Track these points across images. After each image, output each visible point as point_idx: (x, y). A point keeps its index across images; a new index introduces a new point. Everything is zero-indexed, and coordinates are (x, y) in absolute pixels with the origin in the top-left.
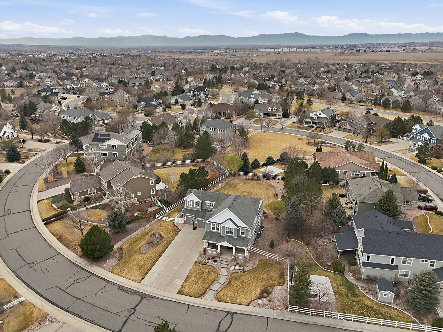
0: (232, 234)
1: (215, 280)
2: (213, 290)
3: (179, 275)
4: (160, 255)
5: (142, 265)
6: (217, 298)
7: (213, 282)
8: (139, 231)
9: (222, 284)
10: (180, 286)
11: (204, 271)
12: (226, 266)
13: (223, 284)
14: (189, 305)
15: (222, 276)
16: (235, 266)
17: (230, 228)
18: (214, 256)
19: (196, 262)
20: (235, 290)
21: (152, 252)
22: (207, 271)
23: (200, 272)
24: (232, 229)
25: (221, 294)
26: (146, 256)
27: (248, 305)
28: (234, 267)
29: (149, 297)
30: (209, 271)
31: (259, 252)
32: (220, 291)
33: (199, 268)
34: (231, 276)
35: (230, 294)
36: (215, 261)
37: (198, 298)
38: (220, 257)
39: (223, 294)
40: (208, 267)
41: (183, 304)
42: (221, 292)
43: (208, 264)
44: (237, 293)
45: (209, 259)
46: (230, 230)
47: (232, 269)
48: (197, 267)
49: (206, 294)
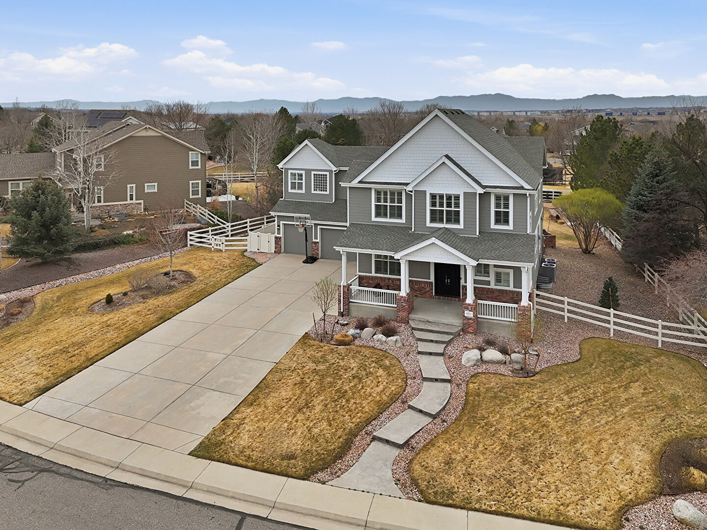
1: (393, 399)
2: (388, 442)
3: (222, 380)
6: (415, 482)
7: (383, 408)
8: (118, 266)
9: (434, 417)
10: (216, 422)
11: (342, 364)
12: (440, 349)
13: (439, 413)
14: (244, 516)
15: (425, 383)
16: (482, 350)
17: (449, 197)
18: (385, 316)
19: (306, 336)
22: (354, 364)
23: (322, 367)
24: (457, 198)
25: (434, 459)
28: (477, 352)
30: (362, 367)
31: (569, 311)
32: (425, 448)
33: (320, 354)
34: (471, 385)
36: (389, 333)
37: (305, 477)
38: (411, 316)
39: (447, 463)
40: (359, 352)
42: (434, 451)
43: (357, 342)
45: (361, 326)
46: (449, 205)
47: (468, 360)
48: (310, 352)
49: (348, 458)
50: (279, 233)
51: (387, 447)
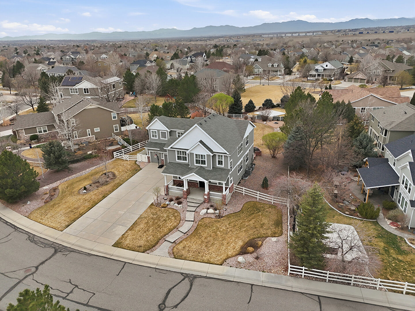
0: (205, 164)
1: (174, 228)
2: (169, 241)
3: (123, 222)
4: (103, 197)
5: (75, 208)
6: (173, 253)
7: (170, 230)
8: (87, 170)
9: (185, 234)
10: (120, 236)
11: (161, 215)
12: (194, 209)
13: (187, 232)
14: (125, 263)
15: (186, 222)
16: (208, 209)
17: (202, 155)
18: (180, 196)
19: (152, 204)
20: (202, 242)
21: (95, 192)
22: (165, 216)
23: (155, 216)
24: (204, 156)
25: (180, 247)
26: (84, 197)
27: (221, 265)
28: (206, 210)
29: (67, 250)
30: (168, 216)
31: (245, 192)
32: (179, 243)
33: (155, 212)
34: (200, 222)
35: (194, 247)
36: (179, 203)
37: (143, 252)
38: (188, 197)
39: (184, 248)
40: (168, 210)
41: (117, 262)
42: (181, 244)
43: (168, 207)
44: (206, 246)
45: (171, 200)
46: (202, 158)
47: (202, 213)
48: (153, 211)
49: (156, 246)
50: (149, 155)
51: (169, 243)
